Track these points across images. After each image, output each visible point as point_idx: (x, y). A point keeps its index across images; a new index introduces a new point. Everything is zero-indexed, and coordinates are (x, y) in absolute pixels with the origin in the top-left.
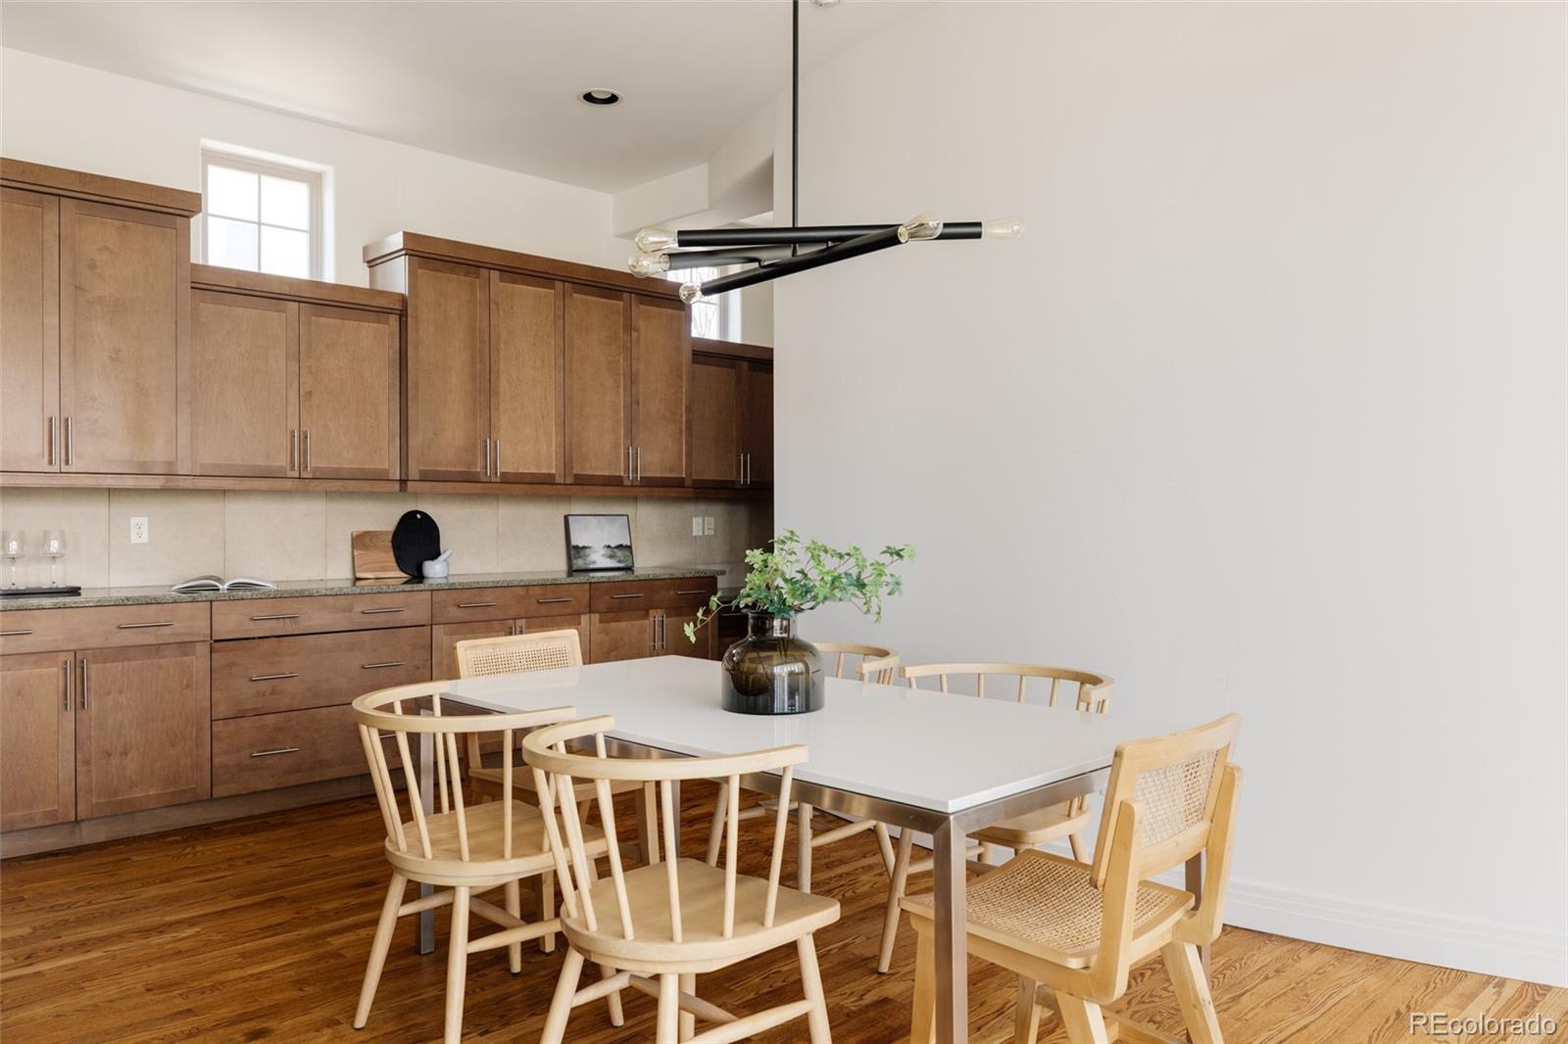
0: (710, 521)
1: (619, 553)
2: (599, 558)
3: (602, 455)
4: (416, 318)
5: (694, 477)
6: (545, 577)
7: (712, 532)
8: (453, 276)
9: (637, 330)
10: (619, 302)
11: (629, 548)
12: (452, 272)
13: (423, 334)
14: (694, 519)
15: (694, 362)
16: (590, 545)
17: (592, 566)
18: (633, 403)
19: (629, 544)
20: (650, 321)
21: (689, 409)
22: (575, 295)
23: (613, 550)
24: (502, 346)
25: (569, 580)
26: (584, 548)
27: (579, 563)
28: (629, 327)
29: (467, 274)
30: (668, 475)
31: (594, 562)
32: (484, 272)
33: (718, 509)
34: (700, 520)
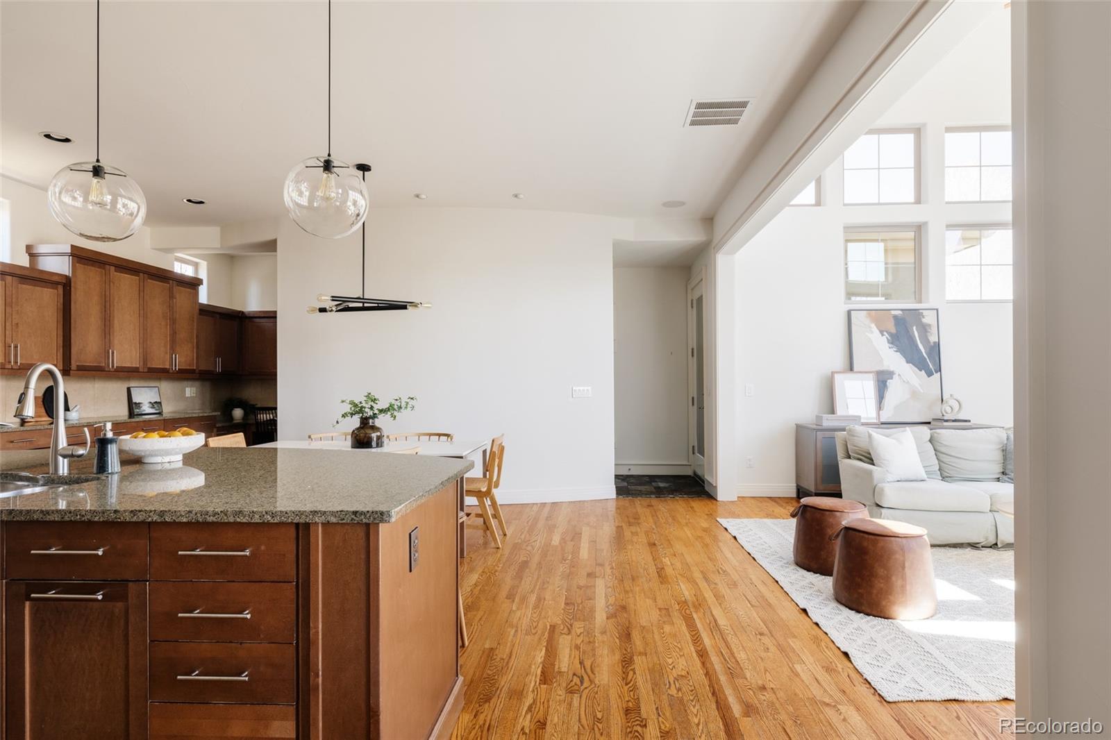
0: (194, 389)
1: (156, 406)
2: (146, 408)
3: (160, 358)
4: (75, 289)
5: (200, 369)
6: (118, 419)
7: (195, 395)
8: (93, 268)
9: (176, 298)
10: (166, 284)
11: (160, 403)
12: (92, 265)
13: (78, 296)
14: (187, 389)
15: (200, 314)
16: (140, 402)
17: (143, 412)
18: (174, 334)
19: (159, 400)
20: (181, 295)
21: (197, 336)
22: (149, 280)
23: (153, 405)
24: (116, 304)
25: (129, 420)
26: (139, 403)
27: (136, 411)
28: (172, 297)
29: (100, 267)
30: (188, 368)
31: (144, 411)
32: (107, 267)
33: (197, 384)
34: (189, 389)
